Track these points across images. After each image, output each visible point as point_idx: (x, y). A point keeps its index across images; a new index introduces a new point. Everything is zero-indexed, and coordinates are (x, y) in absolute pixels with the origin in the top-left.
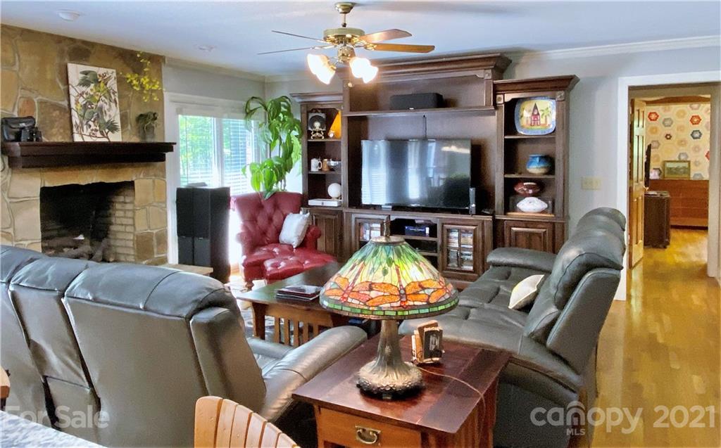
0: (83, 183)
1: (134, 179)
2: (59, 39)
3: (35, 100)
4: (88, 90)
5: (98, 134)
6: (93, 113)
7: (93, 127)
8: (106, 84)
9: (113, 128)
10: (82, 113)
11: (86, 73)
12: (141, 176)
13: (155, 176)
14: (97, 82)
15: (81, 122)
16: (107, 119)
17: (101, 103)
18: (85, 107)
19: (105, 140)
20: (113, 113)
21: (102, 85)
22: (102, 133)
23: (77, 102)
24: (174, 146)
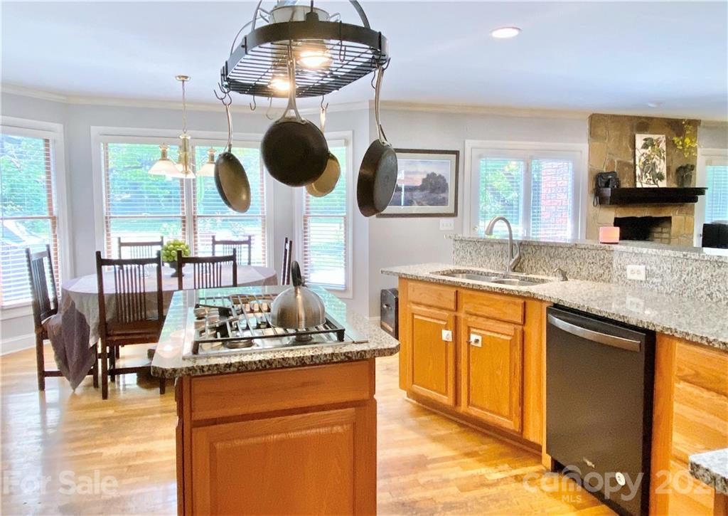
0: (639, 216)
1: (671, 215)
2: (631, 118)
3: (616, 161)
4: (647, 151)
5: (652, 182)
6: (649, 167)
7: (649, 177)
8: (658, 146)
9: (661, 177)
10: (642, 167)
11: (645, 140)
12: (677, 213)
13: (687, 214)
14: (653, 145)
15: (642, 174)
16: (657, 171)
17: (654, 160)
18: (644, 163)
19: (656, 186)
20: (662, 167)
21: (656, 147)
22: (654, 181)
23: (640, 160)
24: (706, 190)
